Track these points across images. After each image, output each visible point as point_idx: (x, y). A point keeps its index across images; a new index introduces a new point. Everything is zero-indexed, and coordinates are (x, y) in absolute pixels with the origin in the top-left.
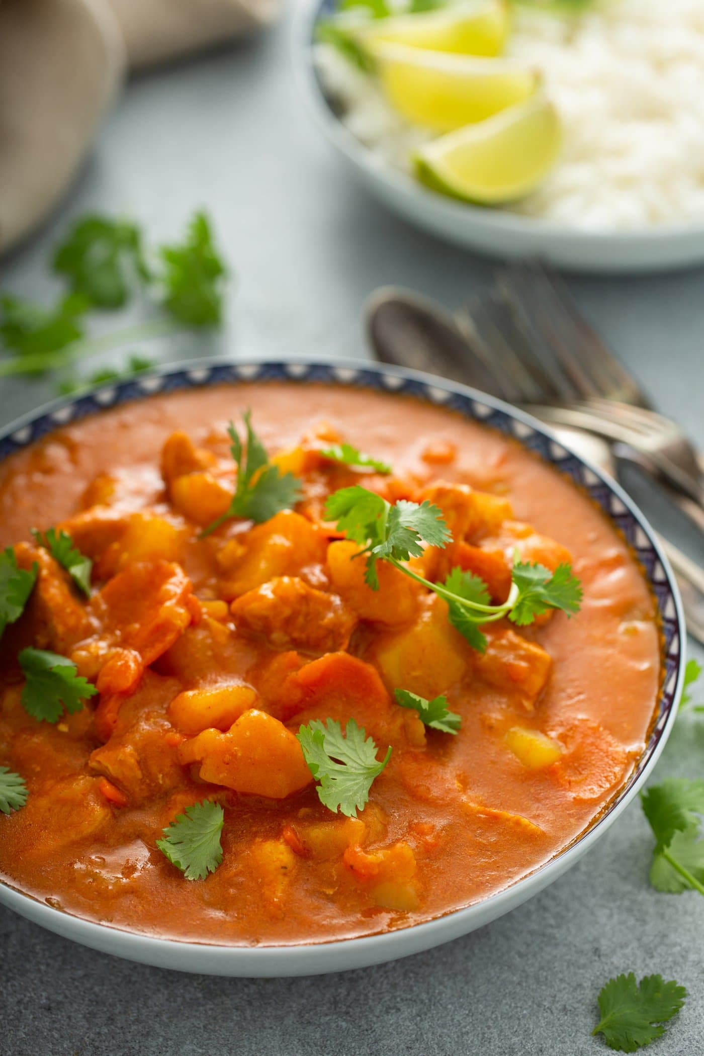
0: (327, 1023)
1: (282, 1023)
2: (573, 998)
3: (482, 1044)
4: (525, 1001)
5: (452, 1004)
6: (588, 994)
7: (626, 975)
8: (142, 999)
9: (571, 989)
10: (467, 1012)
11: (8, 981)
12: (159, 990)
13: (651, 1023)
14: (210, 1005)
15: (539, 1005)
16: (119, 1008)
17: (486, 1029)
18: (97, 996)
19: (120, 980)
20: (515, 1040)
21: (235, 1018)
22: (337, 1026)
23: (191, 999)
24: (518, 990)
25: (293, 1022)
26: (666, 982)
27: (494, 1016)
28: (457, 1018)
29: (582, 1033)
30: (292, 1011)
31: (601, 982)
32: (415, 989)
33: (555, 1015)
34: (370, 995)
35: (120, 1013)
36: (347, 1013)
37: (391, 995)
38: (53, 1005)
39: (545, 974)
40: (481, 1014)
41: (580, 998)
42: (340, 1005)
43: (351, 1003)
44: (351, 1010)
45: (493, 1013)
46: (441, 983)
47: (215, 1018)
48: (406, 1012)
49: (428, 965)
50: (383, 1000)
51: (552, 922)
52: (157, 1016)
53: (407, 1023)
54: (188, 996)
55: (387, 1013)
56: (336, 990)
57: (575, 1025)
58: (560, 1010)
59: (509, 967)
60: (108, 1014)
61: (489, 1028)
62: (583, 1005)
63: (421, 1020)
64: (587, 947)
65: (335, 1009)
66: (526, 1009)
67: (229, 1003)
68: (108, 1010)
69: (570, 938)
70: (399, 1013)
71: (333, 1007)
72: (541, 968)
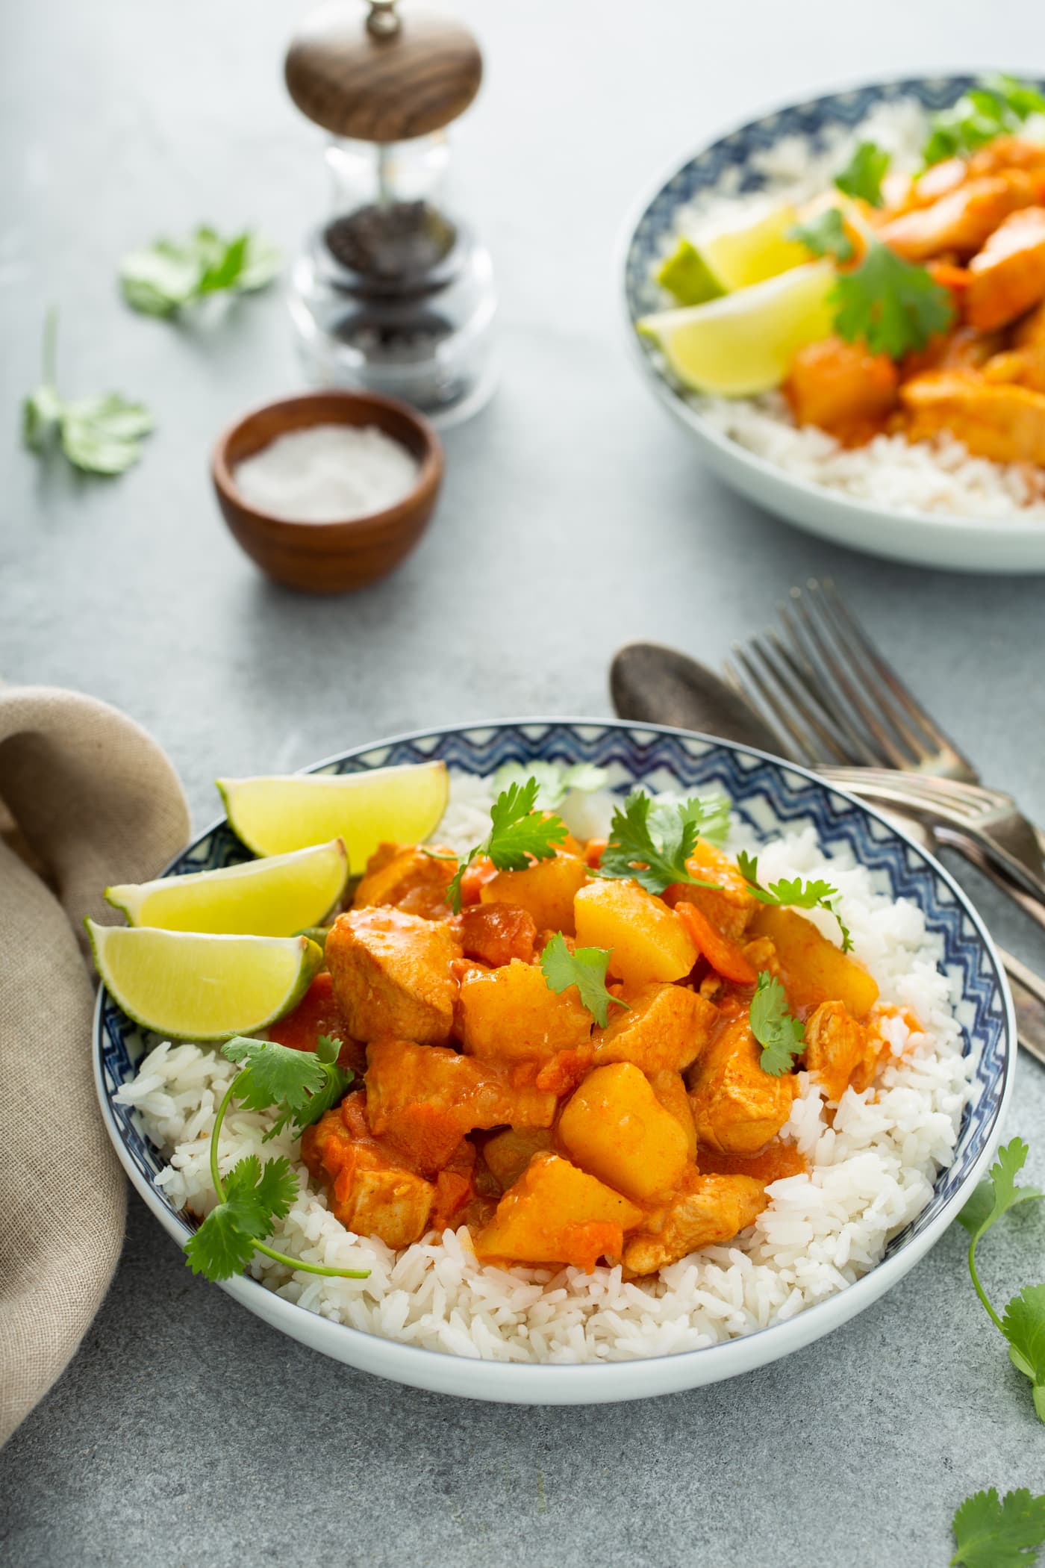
0: (620, 1560)
1: (564, 1563)
2: (923, 1520)
4: (863, 1526)
5: (773, 1532)
6: (940, 1515)
7: (986, 1491)
8: (388, 1538)
9: (920, 1510)
10: (793, 1542)
11: (218, 1520)
12: (408, 1526)
13: (1021, 1548)
14: (473, 1543)
15: (881, 1531)
16: (361, 1550)
17: (817, 1562)
18: (332, 1535)
19: (358, 1515)
21: (505, 1557)
22: (633, 1564)
23: (449, 1536)
24: (853, 1513)
25: (578, 1561)
26: (1034, 1498)
27: (826, 1545)
28: (781, 1549)
29: (937, 1563)
30: (577, 1547)
31: (958, 1501)
32: (726, 1515)
33: (902, 1541)
34: (671, 1524)
35: (363, 1555)
36: (644, 1547)
37: (696, 1523)
38: (278, 1548)
39: (885, 1491)
40: (809, 1544)
41: (930, 1520)
42: (634, 1538)
43: (648, 1535)
44: (648, 1543)
45: (824, 1541)
46: (757, 1507)
47: (480, 1559)
48: (717, 1544)
49: (739, 1485)
50: (688, 1530)
51: (890, 1427)
52: (409, 1558)
53: (720, 1557)
54: (445, 1533)
55: (694, 1545)
56: (629, 1519)
57: (926, 1554)
58: (907, 1537)
59: (841, 1485)
60: (349, 1558)
62: (935, 1528)
63: (737, 1553)
64: (936, 1456)
65: (629, 1542)
66: (864, 1536)
67: (496, 1540)
68: (347, 1553)
69: (913, 1447)
70: (709, 1545)
71: (626, 1540)
72: (880, 1485)
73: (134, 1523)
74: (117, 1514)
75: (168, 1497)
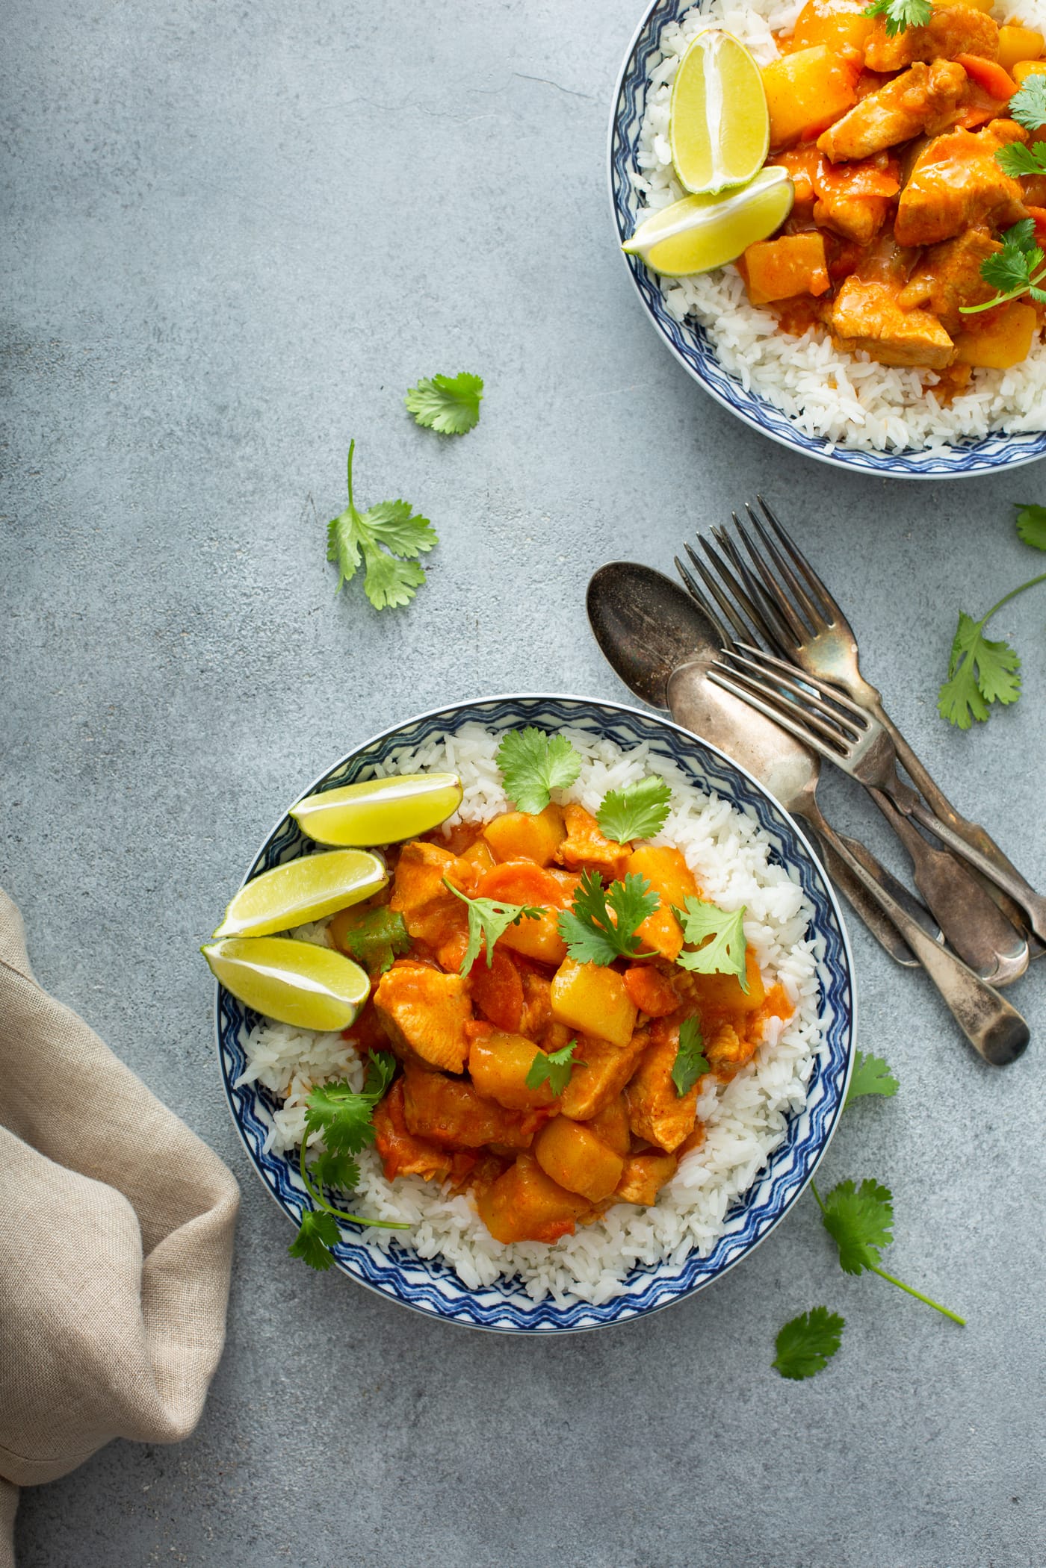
3: (687, 1376)
4: (720, 1333)
10: (676, 1345)
11: (318, 1320)
16: (407, 1346)
18: (389, 1333)
20: (712, 1371)
24: (715, 1323)
27: (696, 1348)
28: (668, 1351)
33: (743, 1346)
35: (408, 1350)
38: (355, 1343)
40: (686, 1347)
41: (764, 1330)
45: (695, 1345)
53: (629, 1356)
55: (614, 1346)
58: (747, 1342)
59: (709, 1300)
61: (692, 1360)
64: (770, 1279)
69: (757, 1271)
72: (733, 1301)
73: (265, 1321)
74: (254, 1314)
75: (284, 1301)
